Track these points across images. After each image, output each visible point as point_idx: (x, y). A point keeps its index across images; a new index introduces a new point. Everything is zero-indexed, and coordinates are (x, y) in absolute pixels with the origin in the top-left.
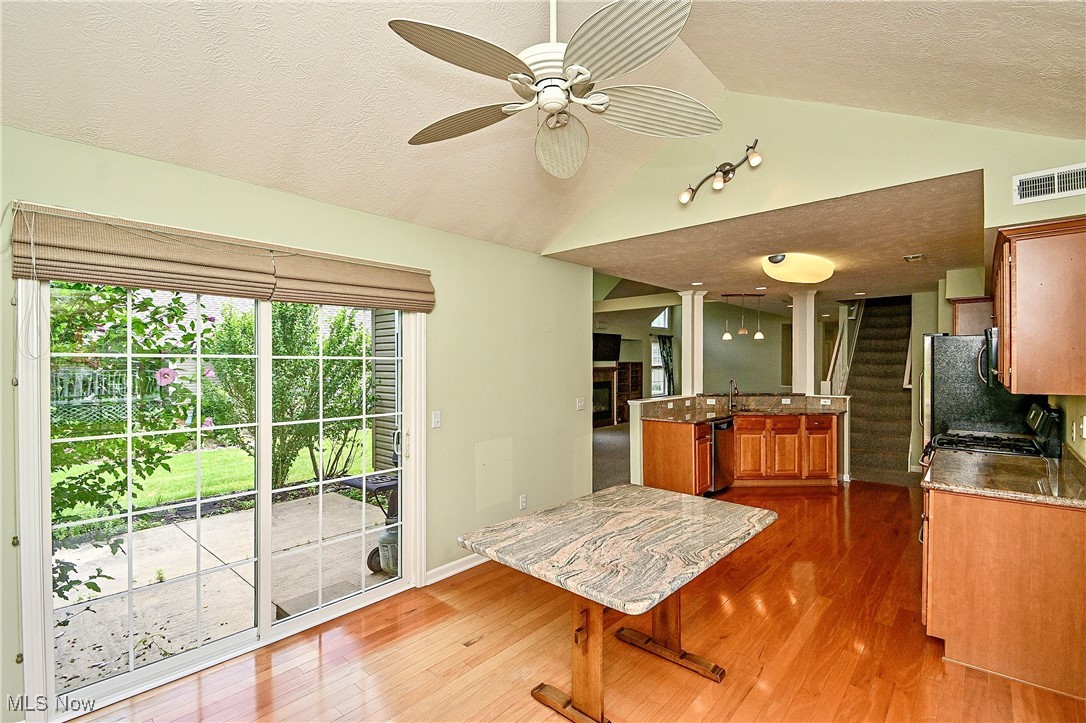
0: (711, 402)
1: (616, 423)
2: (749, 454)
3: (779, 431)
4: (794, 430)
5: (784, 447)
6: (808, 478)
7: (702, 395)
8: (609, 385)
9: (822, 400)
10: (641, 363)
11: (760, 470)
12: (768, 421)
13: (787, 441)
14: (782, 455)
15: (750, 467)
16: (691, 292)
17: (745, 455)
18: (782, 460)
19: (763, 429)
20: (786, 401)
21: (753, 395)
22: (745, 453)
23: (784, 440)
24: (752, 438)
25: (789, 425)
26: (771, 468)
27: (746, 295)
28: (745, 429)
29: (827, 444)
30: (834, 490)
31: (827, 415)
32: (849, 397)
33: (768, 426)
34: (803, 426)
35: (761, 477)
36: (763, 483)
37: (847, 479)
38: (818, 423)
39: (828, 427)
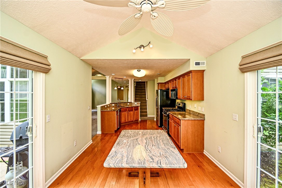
0: (113, 105)
2: (124, 117)
3: (130, 111)
4: (132, 110)
6: (134, 121)
7: (111, 103)
13: (131, 113)
14: (130, 116)
15: (124, 120)
16: (109, 76)
17: (123, 118)
18: (130, 118)
19: (126, 111)
20: (128, 104)
23: (130, 113)
24: (124, 113)
25: (131, 110)
26: (128, 120)
27: (120, 78)
28: (123, 111)
29: (138, 113)
30: (139, 123)
31: (138, 107)
32: (140, 102)
33: (127, 110)
34: (134, 109)
35: (126, 122)
36: (127, 124)
37: (140, 120)
38: (136, 108)
39: (138, 109)
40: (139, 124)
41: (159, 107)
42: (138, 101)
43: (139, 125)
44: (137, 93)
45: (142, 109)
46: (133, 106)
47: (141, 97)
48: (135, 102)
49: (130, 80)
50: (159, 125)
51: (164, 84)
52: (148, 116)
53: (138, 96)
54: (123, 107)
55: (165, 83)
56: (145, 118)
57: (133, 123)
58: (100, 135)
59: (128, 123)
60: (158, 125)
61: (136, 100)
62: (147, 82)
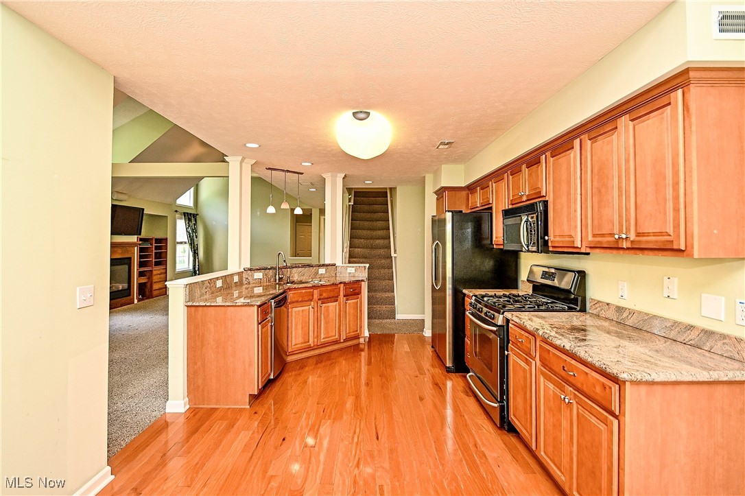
0: (259, 275)
1: (136, 301)
2: (300, 327)
3: (324, 300)
4: (335, 299)
5: (328, 315)
6: (345, 341)
7: (250, 270)
8: (128, 261)
9: (348, 269)
10: (167, 239)
11: (308, 342)
12: (315, 291)
13: (331, 309)
14: (327, 323)
15: (300, 340)
16: (240, 158)
17: (296, 329)
18: (326, 329)
19: (311, 300)
20: (322, 271)
21: (296, 267)
22: (296, 325)
23: (327, 307)
24: (303, 311)
25: (332, 294)
26: (318, 337)
27: (288, 171)
28: (297, 301)
29: (357, 308)
30: (362, 346)
31: (358, 282)
32: (367, 265)
33: (316, 296)
34: (342, 294)
35: (310, 348)
36: (312, 353)
37: (367, 334)
38: (353, 289)
39: (359, 293)
40: (363, 350)
41: (449, 286)
42: (361, 260)
43: (364, 355)
44: (359, 232)
45: (376, 291)
46: (339, 280)
47: (372, 247)
48: (349, 263)
49: (327, 176)
50: (449, 364)
51: (464, 193)
52: (398, 316)
53: (362, 241)
54: (301, 282)
55: (471, 188)
56: (385, 326)
57: (341, 349)
58: (182, 420)
59: (317, 352)
60: (443, 362)
61: (352, 258)
62: (392, 190)
